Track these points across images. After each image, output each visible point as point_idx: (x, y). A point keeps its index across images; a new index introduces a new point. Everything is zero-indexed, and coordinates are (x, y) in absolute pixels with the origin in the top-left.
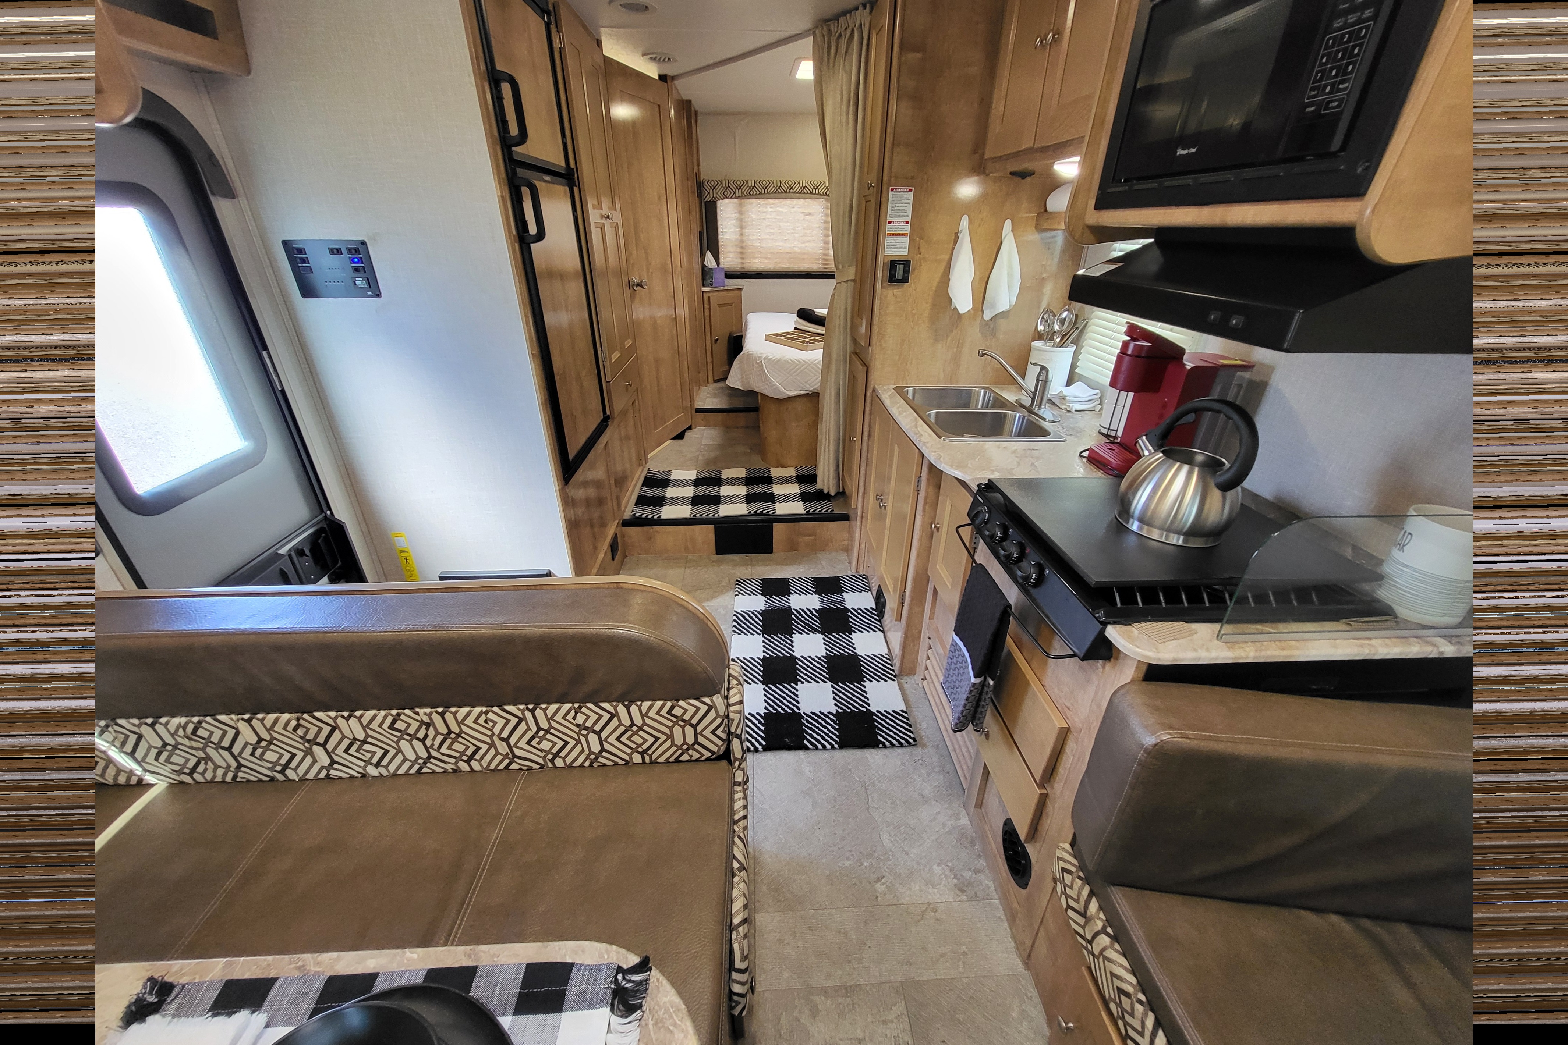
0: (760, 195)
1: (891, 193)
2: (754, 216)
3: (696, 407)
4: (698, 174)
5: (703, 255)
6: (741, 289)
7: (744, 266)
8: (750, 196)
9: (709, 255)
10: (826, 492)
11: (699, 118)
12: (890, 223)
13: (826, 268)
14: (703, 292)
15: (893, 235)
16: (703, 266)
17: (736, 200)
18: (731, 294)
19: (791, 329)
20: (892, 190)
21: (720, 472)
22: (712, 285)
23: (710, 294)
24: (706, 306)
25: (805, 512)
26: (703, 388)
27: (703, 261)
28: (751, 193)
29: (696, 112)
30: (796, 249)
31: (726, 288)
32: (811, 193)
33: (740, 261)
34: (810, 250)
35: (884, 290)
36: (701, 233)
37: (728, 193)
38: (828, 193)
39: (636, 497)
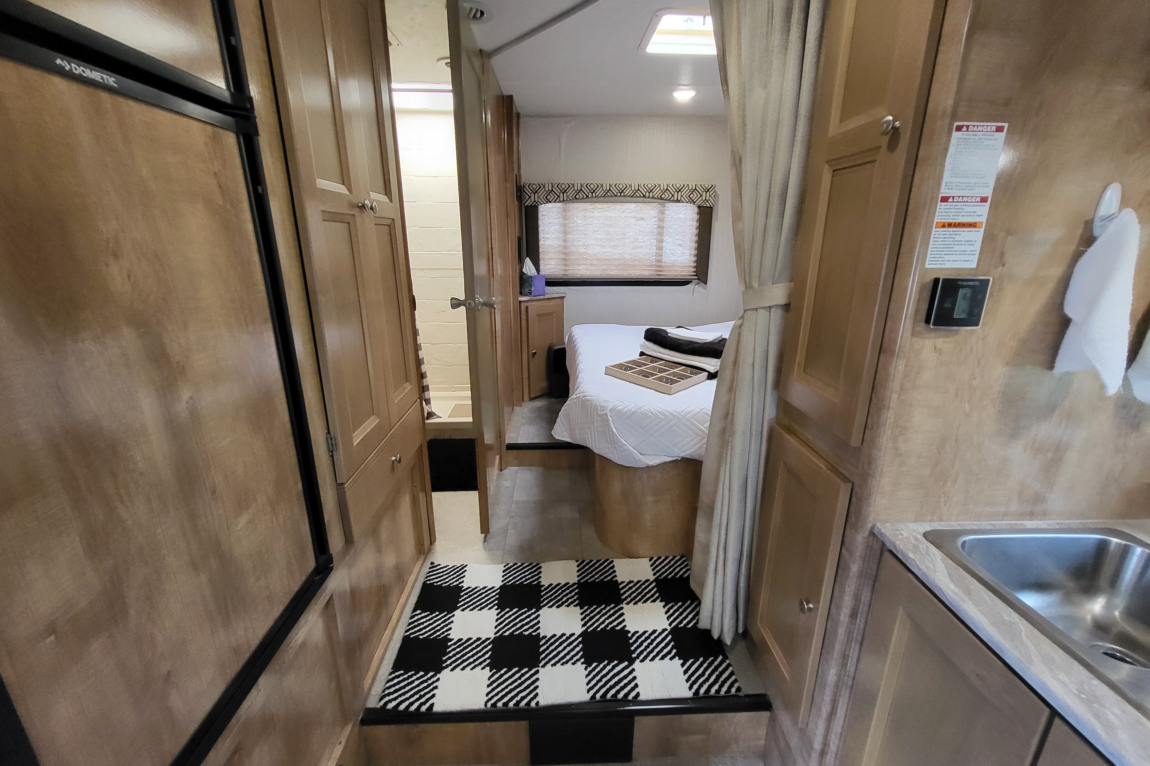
0: (586, 198)
1: (955, 135)
2: (579, 221)
3: (508, 441)
4: (518, 177)
5: (521, 262)
6: (563, 298)
7: (568, 273)
8: (576, 199)
9: (528, 261)
10: (716, 635)
11: (522, 120)
12: (945, 199)
13: (659, 275)
14: (520, 302)
15: (950, 225)
16: (522, 274)
17: (560, 204)
18: (553, 302)
19: (636, 357)
20: (959, 129)
21: (538, 568)
22: (530, 293)
23: (528, 304)
24: (524, 316)
25: (690, 694)
26: (517, 409)
27: (521, 268)
28: (577, 197)
29: (518, 115)
30: (626, 256)
31: (546, 297)
32: (644, 196)
33: (563, 268)
34: (641, 256)
35: (915, 339)
36: (520, 240)
37: (551, 197)
38: (663, 196)
39: (400, 638)
